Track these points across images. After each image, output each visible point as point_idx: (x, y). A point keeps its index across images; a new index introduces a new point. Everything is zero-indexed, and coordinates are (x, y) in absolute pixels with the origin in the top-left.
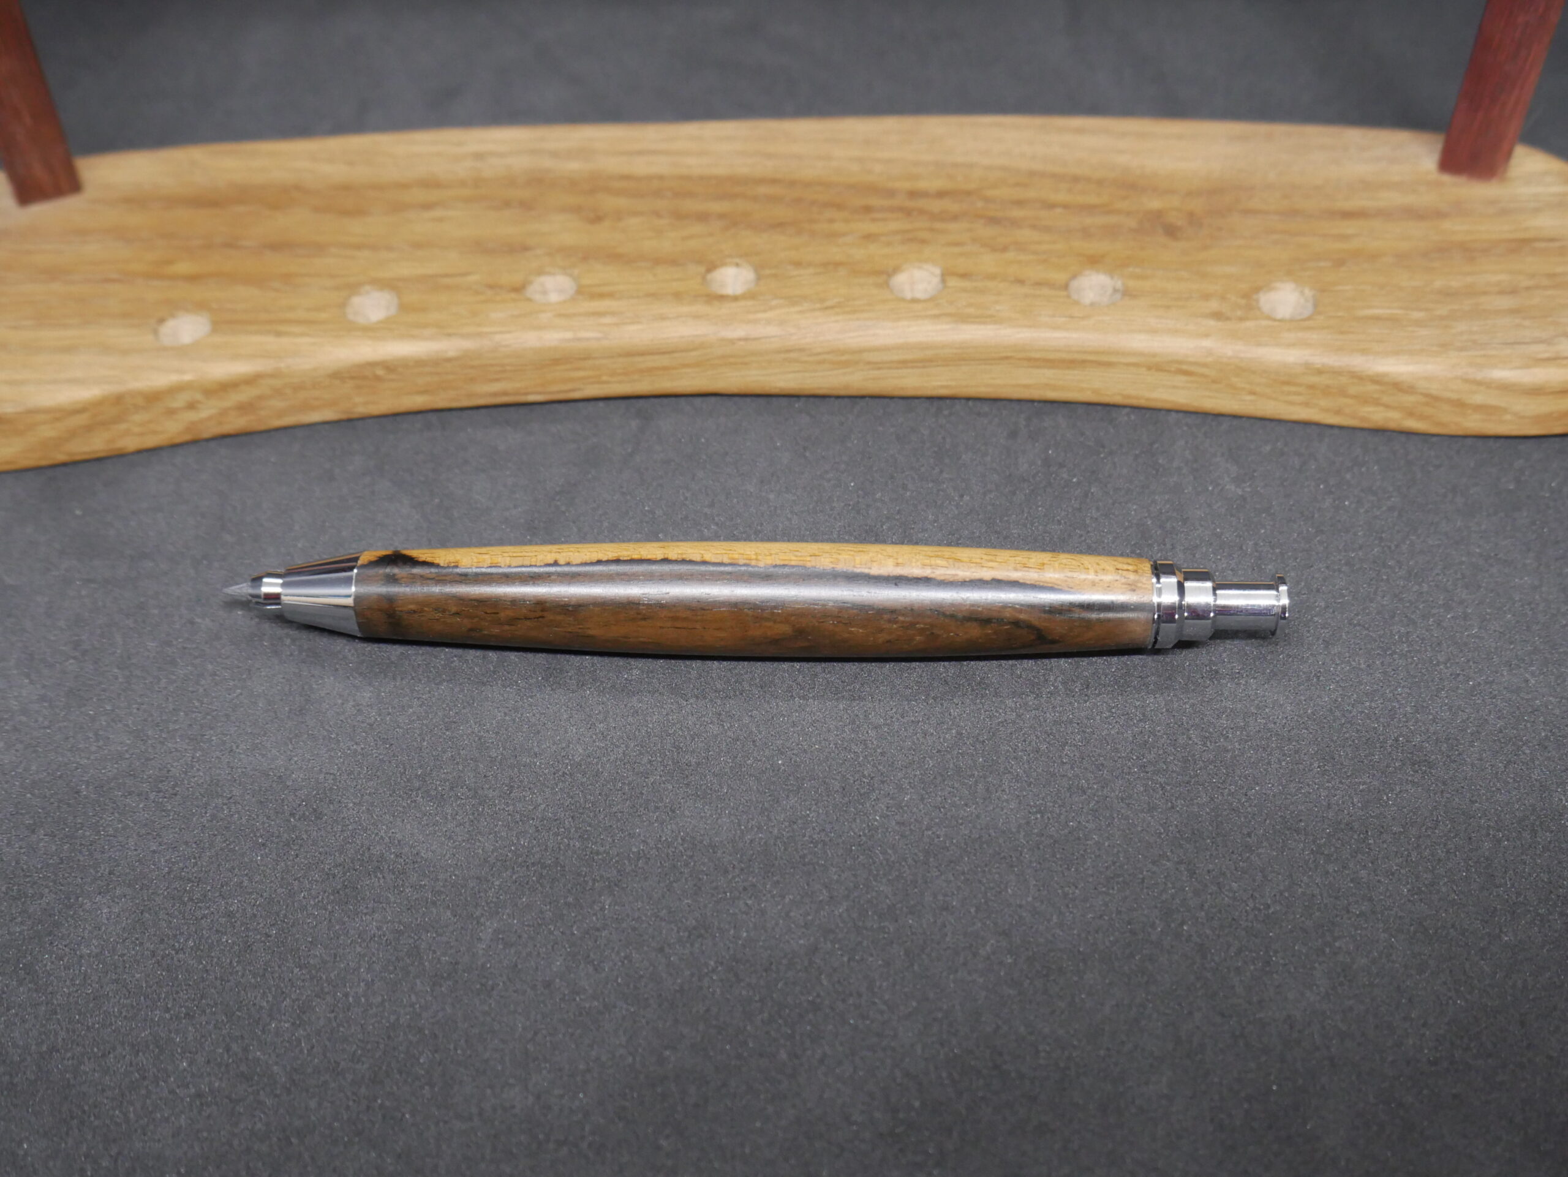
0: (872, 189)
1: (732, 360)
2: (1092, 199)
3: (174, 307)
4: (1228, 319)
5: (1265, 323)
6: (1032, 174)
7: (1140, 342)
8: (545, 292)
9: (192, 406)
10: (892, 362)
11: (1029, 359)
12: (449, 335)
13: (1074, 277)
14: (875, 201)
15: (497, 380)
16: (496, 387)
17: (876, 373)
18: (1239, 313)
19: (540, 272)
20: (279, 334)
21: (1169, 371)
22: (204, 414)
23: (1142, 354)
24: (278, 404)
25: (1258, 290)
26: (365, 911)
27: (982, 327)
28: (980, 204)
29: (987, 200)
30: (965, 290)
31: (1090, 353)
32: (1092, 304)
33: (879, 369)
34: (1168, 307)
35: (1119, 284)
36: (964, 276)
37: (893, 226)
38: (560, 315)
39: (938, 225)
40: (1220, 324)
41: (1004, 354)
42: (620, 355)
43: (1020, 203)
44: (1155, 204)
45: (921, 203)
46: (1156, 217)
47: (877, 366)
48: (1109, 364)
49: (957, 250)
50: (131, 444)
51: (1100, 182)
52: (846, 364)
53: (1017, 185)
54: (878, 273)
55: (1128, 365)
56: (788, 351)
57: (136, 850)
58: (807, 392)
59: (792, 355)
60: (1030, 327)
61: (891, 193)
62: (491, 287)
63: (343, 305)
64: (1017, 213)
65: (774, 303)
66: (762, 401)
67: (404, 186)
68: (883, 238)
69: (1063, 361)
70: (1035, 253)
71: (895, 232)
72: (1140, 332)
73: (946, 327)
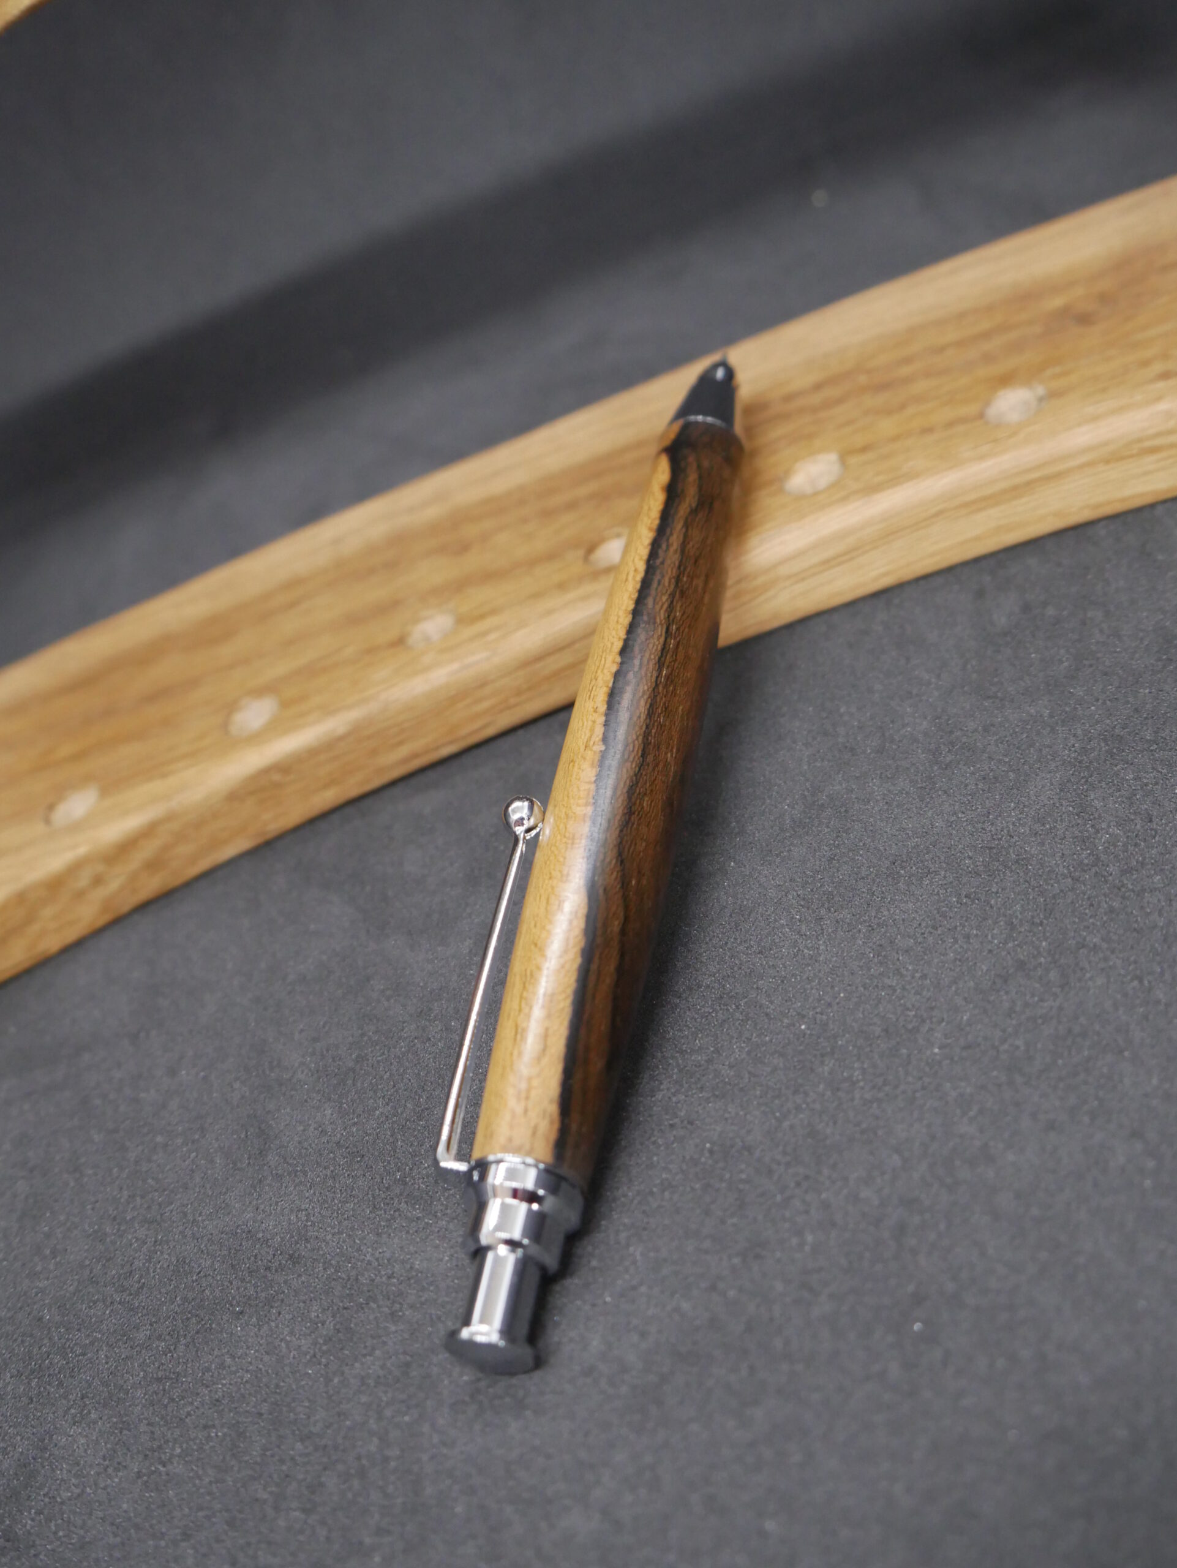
2: (985, 326)
3: (60, 792)
6: (912, 330)
7: (1083, 437)
8: (427, 636)
9: (98, 881)
10: (813, 567)
11: (966, 505)
12: (334, 711)
13: (988, 403)
15: (401, 743)
16: (404, 751)
17: (802, 587)
19: (417, 620)
20: (164, 776)
22: (114, 885)
23: (1091, 449)
24: (185, 850)
26: (364, 1352)
27: (898, 488)
28: (863, 378)
29: (869, 371)
30: (869, 462)
31: (1030, 470)
32: (1021, 421)
33: (803, 579)
34: (1105, 390)
35: (1040, 390)
36: (864, 449)
38: (444, 650)
39: (822, 415)
40: (1169, 383)
41: (935, 510)
42: (518, 668)
43: (908, 360)
44: (1057, 302)
45: (799, 403)
46: (1064, 311)
47: (800, 578)
48: (1059, 476)
49: (850, 428)
50: (52, 944)
51: (989, 308)
53: (898, 346)
54: (770, 483)
55: (1081, 467)
57: (107, 1363)
60: (949, 469)
61: (764, 406)
62: (368, 651)
63: (225, 726)
64: (905, 371)
68: (766, 449)
69: (1004, 492)
70: (936, 398)
71: (778, 439)
72: (1079, 425)
73: (858, 503)
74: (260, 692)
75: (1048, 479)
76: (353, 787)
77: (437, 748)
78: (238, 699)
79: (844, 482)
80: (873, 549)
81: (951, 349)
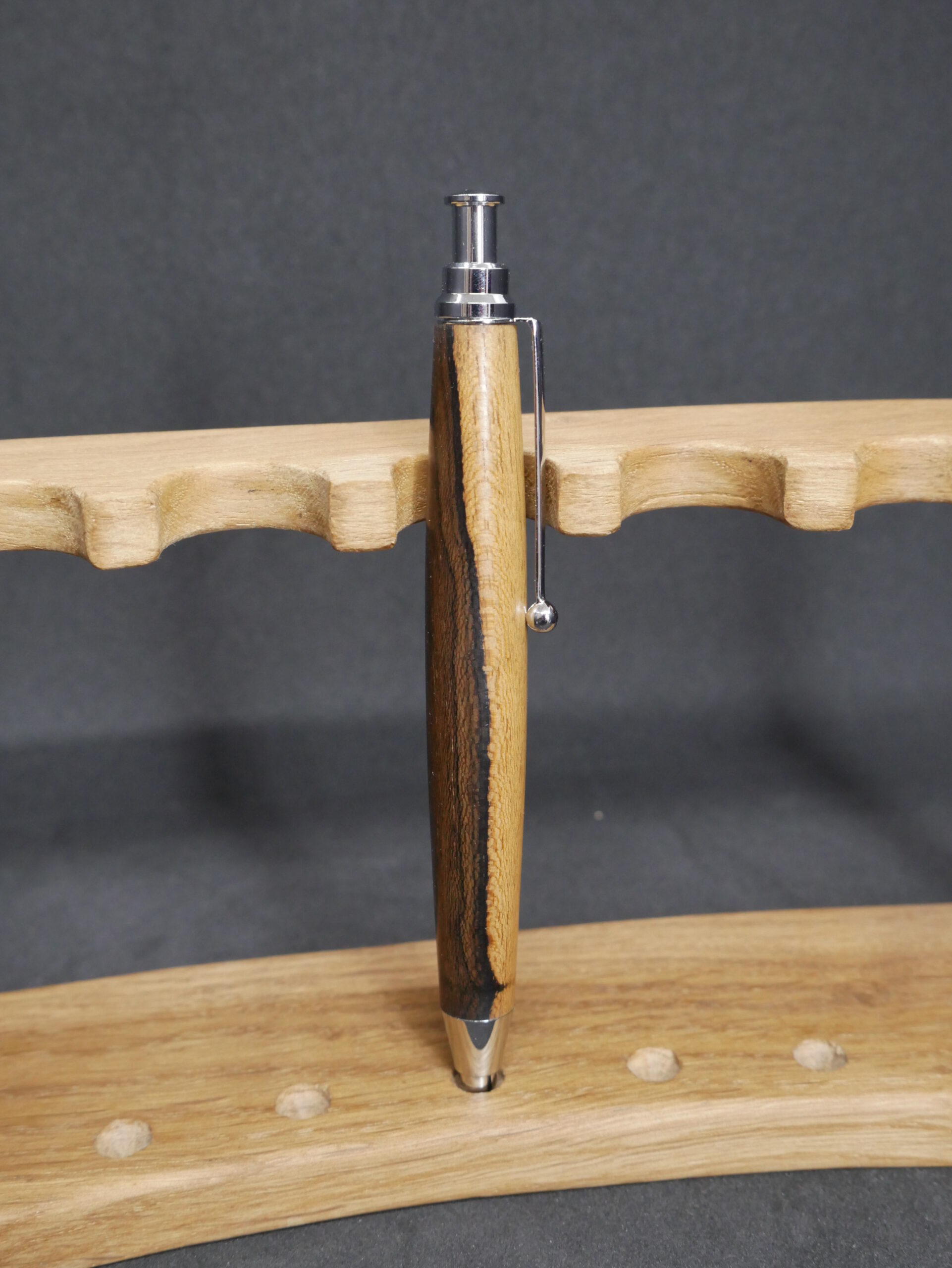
0: (584, 987)
1: (495, 1159)
2: (783, 979)
6: (722, 962)
8: (294, 1109)
10: (650, 1145)
11: (780, 1129)
12: (211, 1161)
13: (794, 1047)
14: (589, 997)
15: (259, 1205)
16: (258, 1213)
17: (633, 1158)
19: (287, 1090)
20: (30, 1179)
21: (911, 1127)
23: (883, 1113)
27: (731, 1100)
28: (686, 991)
29: (690, 987)
30: (702, 1068)
31: (837, 1116)
32: (819, 1070)
33: (638, 1153)
34: (893, 1066)
35: (840, 1050)
36: (697, 1055)
37: (613, 1017)
38: (317, 1130)
39: (655, 1012)
40: (947, 1077)
41: (756, 1126)
42: (384, 1165)
43: (722, 987)
44: (840, 978)
45: (633, 995)
46: (847, 988)
47: (636, 1151)
48: (855, 1126)
49: (680, 1032)
51: (784, 964)
52: (607, 1151)
53: (712, 972)
54: (615, 1060)
56: (550, 1144)
58: (564, 1187)
59: (553, 1148)
61: (603, 989)
62: (245, 1109)
63: (93, 1143)
64: (721, 996)
65: (526, 1097)
67: (140, 1022)
68: (610, 1028)
69: (811, 1127)
70: (752, 1029)
71: (619, 1022)
72: (878, 1091)
73: (699, 1103)
74: (129, 1117)
75: (846, 1126)
76: (197, 1235)
78: (112, 1119)
79: (684, 1080)
80: (699, 1143)
81: (757, 990)
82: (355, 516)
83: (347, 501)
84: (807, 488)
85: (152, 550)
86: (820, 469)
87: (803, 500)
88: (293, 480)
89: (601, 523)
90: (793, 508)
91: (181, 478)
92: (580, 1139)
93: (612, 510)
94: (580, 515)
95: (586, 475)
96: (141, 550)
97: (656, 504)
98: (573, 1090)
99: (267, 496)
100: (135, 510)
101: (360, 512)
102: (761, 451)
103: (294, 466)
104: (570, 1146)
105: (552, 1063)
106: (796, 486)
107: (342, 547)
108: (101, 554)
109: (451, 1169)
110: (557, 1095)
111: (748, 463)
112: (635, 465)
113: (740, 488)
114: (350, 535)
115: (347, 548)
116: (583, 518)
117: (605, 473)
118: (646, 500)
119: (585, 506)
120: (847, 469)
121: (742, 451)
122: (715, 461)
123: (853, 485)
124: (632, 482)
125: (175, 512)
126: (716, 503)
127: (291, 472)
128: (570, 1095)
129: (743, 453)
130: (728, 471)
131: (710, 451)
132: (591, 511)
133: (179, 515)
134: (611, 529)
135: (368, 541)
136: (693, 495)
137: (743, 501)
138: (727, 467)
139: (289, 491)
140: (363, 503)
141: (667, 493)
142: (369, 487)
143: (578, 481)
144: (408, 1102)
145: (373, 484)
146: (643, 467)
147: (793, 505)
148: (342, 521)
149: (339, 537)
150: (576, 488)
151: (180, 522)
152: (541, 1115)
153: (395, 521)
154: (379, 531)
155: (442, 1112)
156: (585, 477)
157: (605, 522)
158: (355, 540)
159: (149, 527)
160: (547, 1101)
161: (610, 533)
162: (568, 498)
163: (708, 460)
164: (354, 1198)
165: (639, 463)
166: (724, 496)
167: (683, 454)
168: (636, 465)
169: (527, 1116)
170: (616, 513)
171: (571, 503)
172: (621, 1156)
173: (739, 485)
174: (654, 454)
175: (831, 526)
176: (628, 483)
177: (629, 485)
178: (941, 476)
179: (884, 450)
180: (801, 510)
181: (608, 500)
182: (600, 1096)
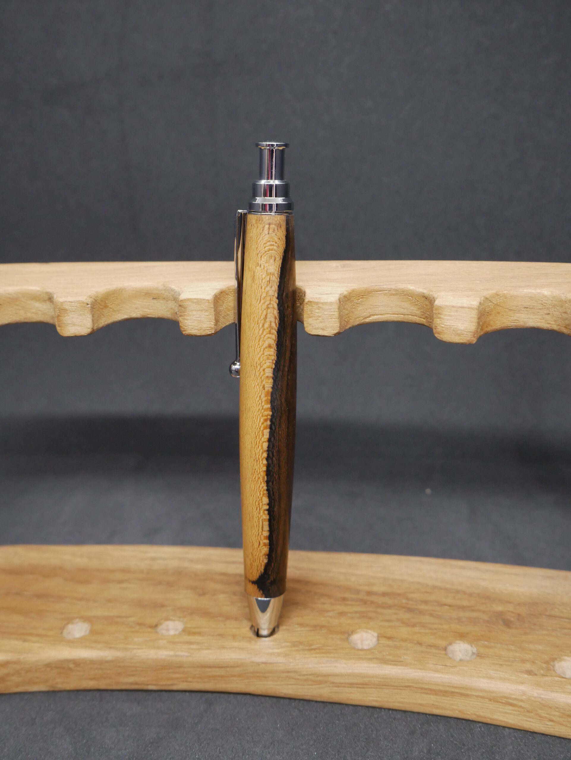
0: (348, 589)
1: (258, 675)
2: (465, 603)
4: (536, 675)
5: (556, 679)
6: (434, 587)
7: (483, 684)
8: (168, 630)
10: (345, 683)
11: (422, 689)
12: (110, 648)
13: (450, 644)
14: (348, 595)
15: (133, 675)
16: (132, 679)
17: (336, 689)
18: (542, 672)
19: (167, 619)
20: (25, 641)
21: (502, 703)
23: (484, 691)
24: (16, 679)
25: (554, 660)
27: (395, 667)
28: (404, 601)
29: (408, 599)
30: (388, 646)
31: (456, 687)
32: (461, 660)
33: (338, 687)
34: (502, 665)
35: (475, 650)
36: (390, 638)
37: (356, 609)
38: (170, 642)
39: (380, 610)
40: (530, 677)
41: (407, 684)
43: (425, 602)
44: (499, 608)
45: (373, 598)
46: (500, 615)
47: (337, 685)
48: (467, 696)
49: (387, 624)
51: (471, 595)
53: (426, 592)
54: (343, 633)
55: (478, 696)
56: (288, 672)
58: (299, 698)
59: (291, 675)
60: (420, 669)
61: (358, 592)
62: (139, 624)
63: (63, 628)
64: (423, 607)
65: (284, 644)
66: (274, 700)
67: (113, 571)
68: (349, 615)
69: (441, 691)
70: (430, 629)
71: (356, 612)
72: (484, 677)
73: (375, 665)
74: (85, 619)
75: (461, 695)
76: (102, 685)
77: (148, 685)
78: (75, 618)
79: (375, 651)
80: (374, 688)
81: (446, 607)
82: (191, 317)
83: (187, 309)
84: (445, 317)
85: (89, 328)
86: (453, 307)
87: (443, 324)
88: (172, 294)
89: (327, 329)
90: (438, 329)
91: (114, 290)
92: (305, 673)
93: (333, 322)
94: (315, 324)
95: (318, 302)
96: (83, 328)
97: (376, 319)
98: (311, 645)
99: (162, 302)
100: (79, 307)
101: (194, 315)
102: (431, 293)
103: (173, 287)
104: (300, 675)
105: (307, 629)
106: (439, 316)
107: (185, 333)
108: (62, 328)
109: (234, 676)
110: (301, 646)
111: (426, 299)
112: (359, 296)
113: (423, 313)
114: (190, 327)
115: (189, 334)
116: (317, 326)
117: (328, 302)
118: (369, 317)
119: (318, 319)
120: (469, 308)
121: (422, 292)
122: (410, 296)
123: (474, 318)
124: (358, 306)
125: (111, 308)
126: (412, 321)
127: (171, 290)
128: (307, 648)
129: (423, 293)
130: (417, 303)
131: (407, 290)
132: (321, 322)
133: (113, 309)
134: (333, 333)
135: (199, 331)
136: (399, 315)
137: (423, 321)
138: (416, 300)
139: (171, 300)
140: (196, 310)
141: (383, 313)
142: (199, 301)
143: (313, 305)
144: (221, 635)
145: (200, 300)
146: (365, 298)
147: (438, 327)
148: (185, 319)
149: (183, 327)
150: (312, 309)
151: (114, 313)
152: (286, 655)
153: (213, 321)
154: (205, 326)
155: (236, 644)
156: (317, 303)
157: (329, 329)
158: (192, 330)
159: (86, 316)
160: (293, 649)
161: (334, 335)
162: (309, 314)
163: (406, 296)
164: (183, 682)
165: (363, 296)
166: (415, 317)
167: (391, 291)
168: (361, 297)
169: (279, 655)
170: (336, 324)
171: (310, 317)
172: (329, 687)
173: (422, 312)
174: (373, 291)
175: (461, 341)
176: (354, 307)
177: (354, 308)
178: (549, 314)
179: (511, 297)
180: (443, 330)
181: (330, 317)
182: (323, 651)
